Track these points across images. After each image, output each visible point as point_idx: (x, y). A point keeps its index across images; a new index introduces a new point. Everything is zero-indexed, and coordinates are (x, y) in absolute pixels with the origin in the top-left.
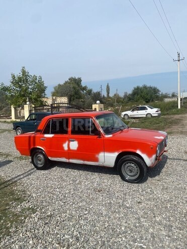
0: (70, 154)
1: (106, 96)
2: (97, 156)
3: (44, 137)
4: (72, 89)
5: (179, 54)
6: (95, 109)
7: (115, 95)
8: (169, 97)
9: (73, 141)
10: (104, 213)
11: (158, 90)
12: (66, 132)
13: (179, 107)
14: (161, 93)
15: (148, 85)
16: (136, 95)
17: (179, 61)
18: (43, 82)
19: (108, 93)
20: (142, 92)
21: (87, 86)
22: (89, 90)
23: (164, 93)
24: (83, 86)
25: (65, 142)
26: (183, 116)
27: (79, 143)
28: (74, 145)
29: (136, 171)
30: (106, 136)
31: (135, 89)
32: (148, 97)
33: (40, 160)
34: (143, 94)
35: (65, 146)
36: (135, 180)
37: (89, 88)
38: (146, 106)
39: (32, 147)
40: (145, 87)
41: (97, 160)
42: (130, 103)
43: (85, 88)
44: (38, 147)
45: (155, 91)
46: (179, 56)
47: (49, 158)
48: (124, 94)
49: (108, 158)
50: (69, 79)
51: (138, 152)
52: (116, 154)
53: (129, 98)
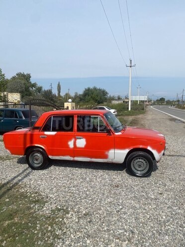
0: (76, 151)
1: (57, 95)
2: (106, 153)
3: (45, 135)
4: (23, 86)
5: (131, 61)
6: (68, 107)
7: (67, 94)
8: (116, 100)
9: (80, 138)
10: (138, 206)
11: (107, 93)
12: (72, 130)
13: (130, 109)
14: (109, 96)
15: (98, 87)
16: (87, 96)
17: (131, 67)
18: (3, 75)
19: (59, 92)
20: (92, 94)
21: (37, 83)
22: (39, 88)
23: (112, 96)
24: (32, 83)
25: (70, 139)
26: (136, 117)
27: (87, 141)
28: (81, 143)
29: (145, 166)
30: (116, 134)
31: (86, 90)
32: (98, 98)
33: (37, 160)
34: (93, 96)
35: (71, 144)
36: (145, 174)
37: (39, 85)
38: (104, 107)
39: (28, 145)
40: (95, 89)
41: (106, 157)
42: (81, 103)
43: (34, 85)
44: (36, 145)
45: (104, 93)
46: (131, 63)
47: (50, 157)
48: (74, 94)
49: (118, 155)
50: (17, 75)
51: (149, 148)
52: (126, 151)
53: (80, 98)
